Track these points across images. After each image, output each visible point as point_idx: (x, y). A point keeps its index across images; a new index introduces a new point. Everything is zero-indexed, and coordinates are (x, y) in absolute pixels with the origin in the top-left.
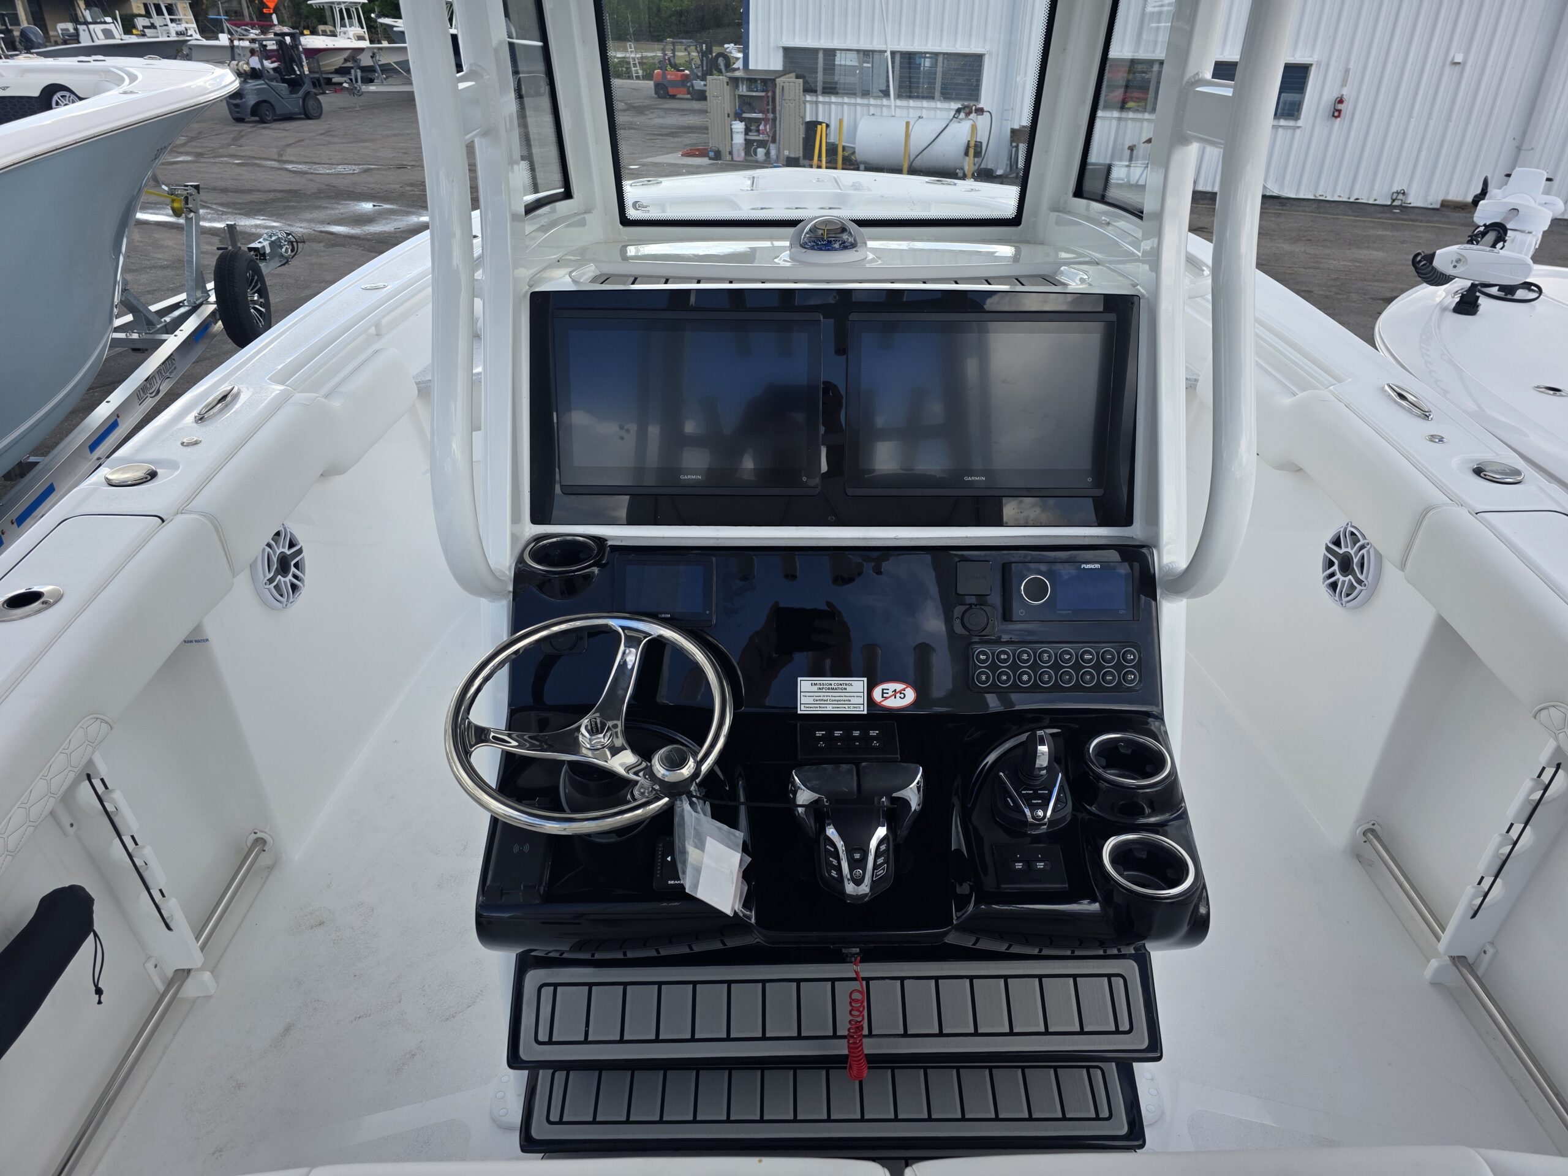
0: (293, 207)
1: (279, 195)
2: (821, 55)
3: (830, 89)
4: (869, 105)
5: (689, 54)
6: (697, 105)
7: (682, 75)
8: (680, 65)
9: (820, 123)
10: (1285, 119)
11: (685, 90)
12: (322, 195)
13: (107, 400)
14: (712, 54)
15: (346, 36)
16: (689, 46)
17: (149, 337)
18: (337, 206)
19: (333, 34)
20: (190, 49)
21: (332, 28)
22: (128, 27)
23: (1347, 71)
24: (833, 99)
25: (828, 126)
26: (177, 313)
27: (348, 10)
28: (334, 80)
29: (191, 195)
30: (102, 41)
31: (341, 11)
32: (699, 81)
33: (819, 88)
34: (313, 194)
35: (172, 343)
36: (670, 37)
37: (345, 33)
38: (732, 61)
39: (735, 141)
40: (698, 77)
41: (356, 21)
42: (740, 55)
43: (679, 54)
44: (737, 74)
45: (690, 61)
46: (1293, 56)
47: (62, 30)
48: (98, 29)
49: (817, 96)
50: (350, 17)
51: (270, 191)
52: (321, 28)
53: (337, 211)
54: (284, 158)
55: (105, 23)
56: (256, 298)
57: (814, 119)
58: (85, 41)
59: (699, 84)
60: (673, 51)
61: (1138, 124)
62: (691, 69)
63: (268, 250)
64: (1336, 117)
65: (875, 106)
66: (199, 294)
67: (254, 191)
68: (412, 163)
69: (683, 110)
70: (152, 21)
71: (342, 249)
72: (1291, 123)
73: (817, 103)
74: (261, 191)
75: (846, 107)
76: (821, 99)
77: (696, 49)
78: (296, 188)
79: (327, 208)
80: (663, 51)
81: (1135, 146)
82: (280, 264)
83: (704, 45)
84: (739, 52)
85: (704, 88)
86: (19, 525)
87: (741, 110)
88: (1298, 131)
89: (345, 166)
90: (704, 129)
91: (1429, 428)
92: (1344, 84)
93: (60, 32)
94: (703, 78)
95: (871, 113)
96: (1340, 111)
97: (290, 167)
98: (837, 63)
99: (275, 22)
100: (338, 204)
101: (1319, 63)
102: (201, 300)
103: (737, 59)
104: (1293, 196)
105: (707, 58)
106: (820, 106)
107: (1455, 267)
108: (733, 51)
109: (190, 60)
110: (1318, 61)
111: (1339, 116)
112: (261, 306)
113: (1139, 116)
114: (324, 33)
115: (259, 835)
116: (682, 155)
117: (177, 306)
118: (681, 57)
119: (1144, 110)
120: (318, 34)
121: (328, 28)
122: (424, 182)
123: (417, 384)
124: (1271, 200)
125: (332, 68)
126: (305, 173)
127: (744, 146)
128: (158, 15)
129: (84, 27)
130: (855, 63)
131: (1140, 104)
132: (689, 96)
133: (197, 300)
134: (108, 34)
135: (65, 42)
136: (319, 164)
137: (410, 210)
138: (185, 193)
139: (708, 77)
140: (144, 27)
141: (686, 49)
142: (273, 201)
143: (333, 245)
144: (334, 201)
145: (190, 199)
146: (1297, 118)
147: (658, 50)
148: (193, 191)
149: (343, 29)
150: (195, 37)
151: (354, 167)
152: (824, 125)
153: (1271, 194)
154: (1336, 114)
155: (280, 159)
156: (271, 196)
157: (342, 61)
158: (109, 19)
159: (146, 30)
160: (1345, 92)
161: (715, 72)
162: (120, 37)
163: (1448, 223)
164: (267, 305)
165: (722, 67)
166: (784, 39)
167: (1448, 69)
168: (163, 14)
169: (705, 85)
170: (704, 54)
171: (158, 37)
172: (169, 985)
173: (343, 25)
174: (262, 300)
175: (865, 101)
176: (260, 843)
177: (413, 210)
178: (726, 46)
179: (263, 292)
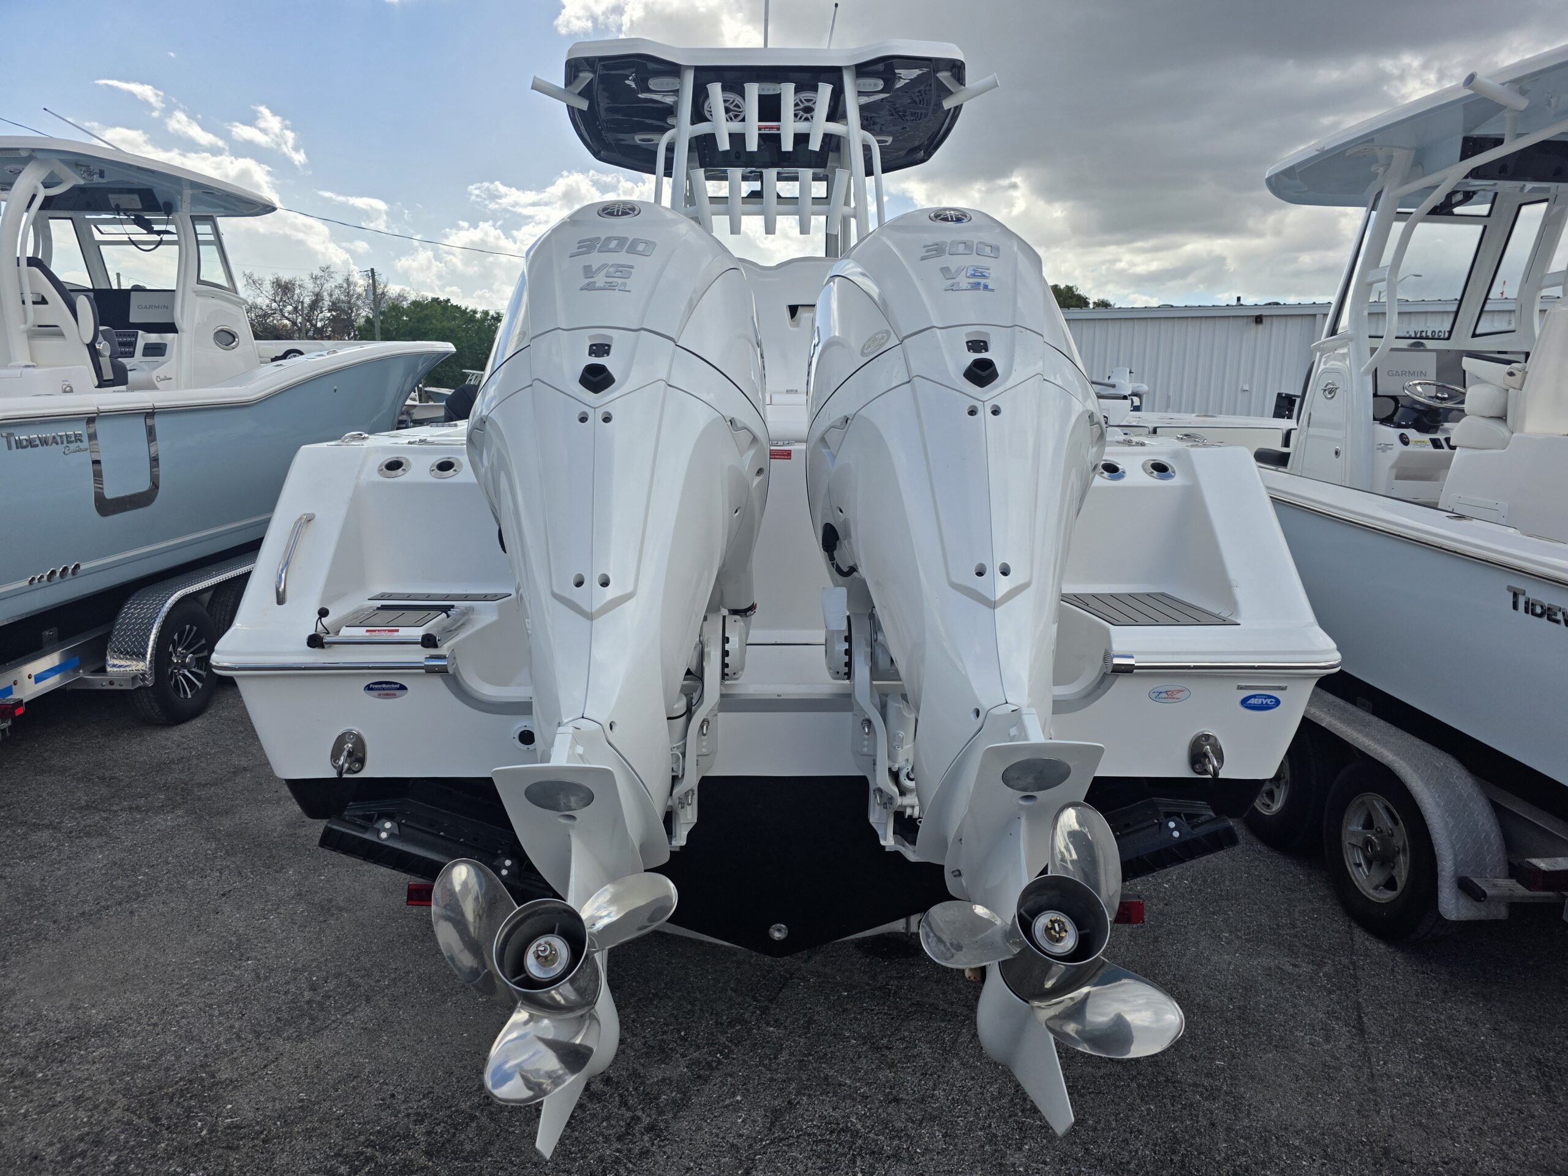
167: (1240, 395)
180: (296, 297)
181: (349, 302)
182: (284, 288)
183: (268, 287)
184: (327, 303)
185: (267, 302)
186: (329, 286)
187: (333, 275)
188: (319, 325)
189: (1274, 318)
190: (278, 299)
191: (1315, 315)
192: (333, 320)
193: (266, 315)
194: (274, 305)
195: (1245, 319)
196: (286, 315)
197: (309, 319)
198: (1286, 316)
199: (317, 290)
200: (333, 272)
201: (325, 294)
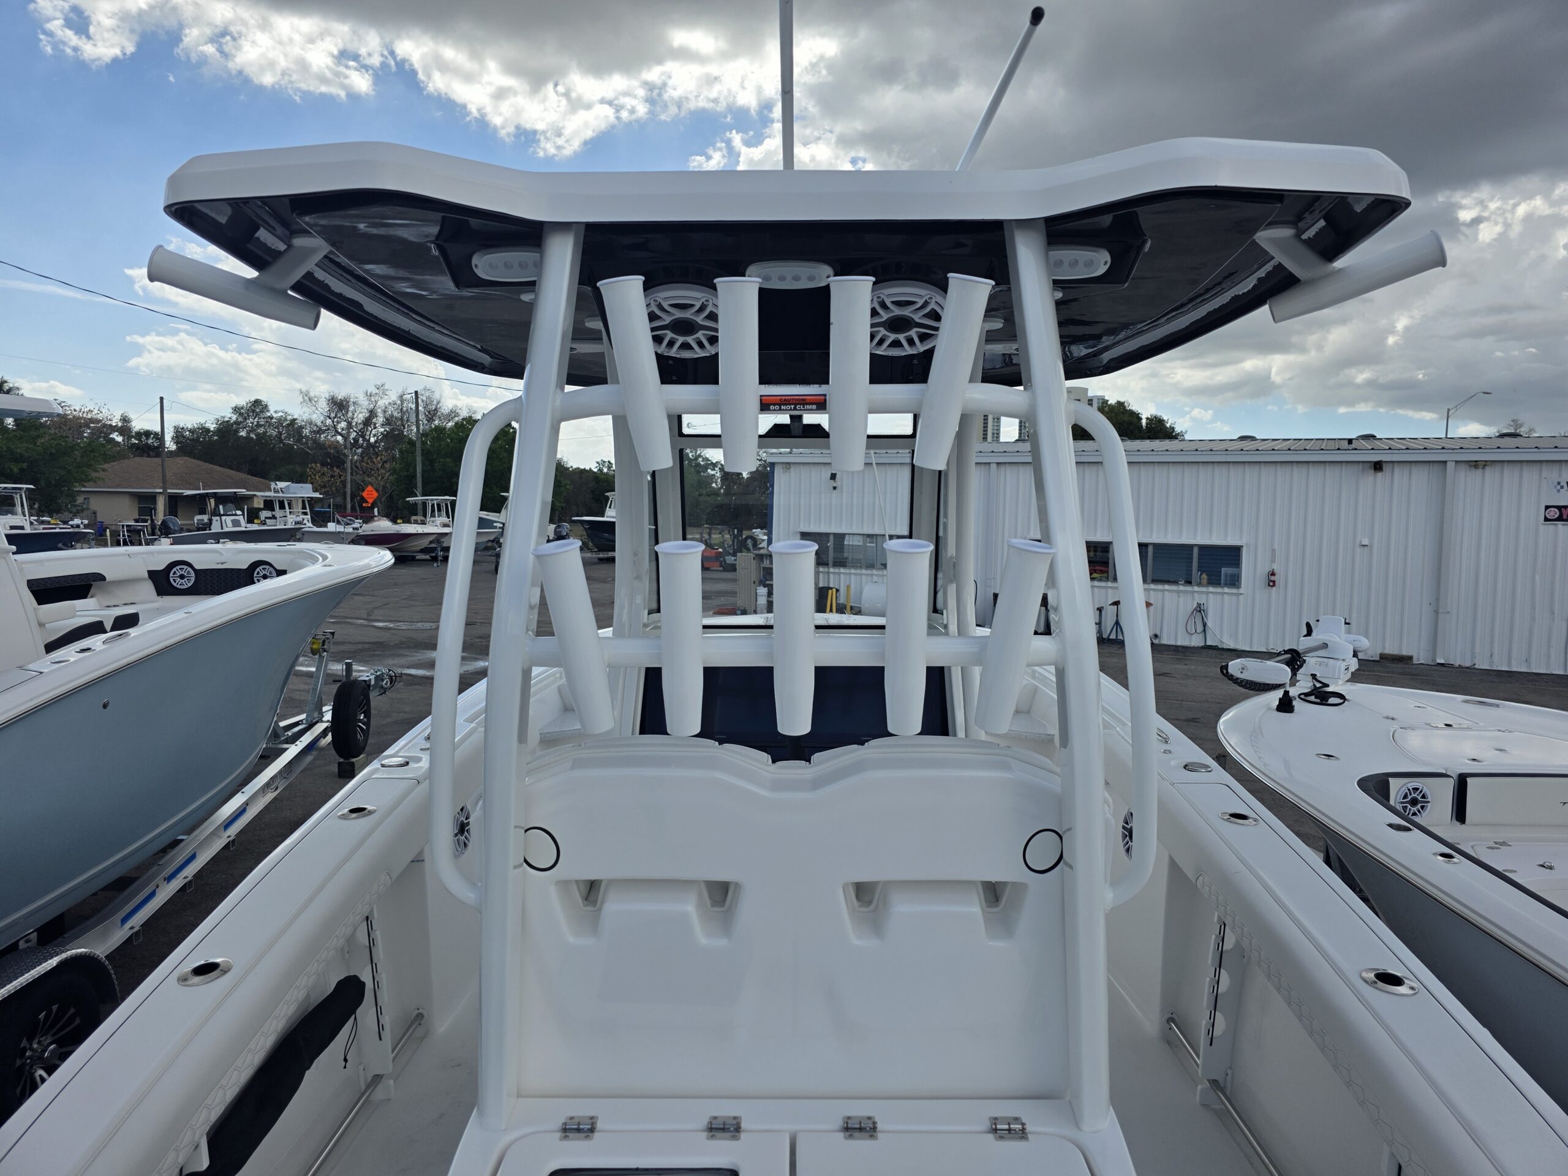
0: (378, 655)
1: (366, 646)
2: (831, 538)
3: (841, 563)
4: (872, 575)
5: (723, 536)
6: (729, 575)
7: (716, 553)
8: (715, 545)
9: (831, 588)
10: (1229, 588)
11: (718, 563)
12: (403, 646)
13: (242, 791)
14: (742, 537)
15: (434, 524)
16: (723, 531)
17: (274, 746)
18: (415, 654)
19: (423, 523)
20: (303, 534)
21: (423, 518)
22: (252, 516)
23: (1273, 551)
24: (842, 570)
25: (837, 590)
26: (296, 729)
27: (439, 505)
28: (417, 557)
29: (328, 639)
30: (230, 528)
31: (433, 505)
32: (730, 557)
33: (831, 562)
34: (396, 644)
35: (293, 751)
36: (707, 524)
37: (433, 522)
38: (758, 543)
39: (759, 602)
40: (730, 554)
41: (444, 513)
42: (766, 538)
43: (714, 536)
44: (762, 552)
45: (723, 543)
46: (1225, 540)
47: (198, 520)
48: (228, 520)
49: (829, 568)
50: (439, 510)
51: (359, 643)
52: (413, 518)
53: (416, 658)
54: (372, 618)
55: (236, 515)
56: (362, 718)
57: (826, 585)
58: (216, 528)
59: (730, 559)
60: (710, 534)
61: (1103, 591)
62: (723, 548)
63: (373, 682)
64: (1272, 586)
65: (878, 575)
66: (316, 715)
67: (344, 643)
68: (482, 621)
69: (715, 579)
70: (274, 513)
71: (419, 687)
72: (1234, 591)
73: (828, 573)
74: (352, 643)
75: (853, 576)
76: (832, 570)
77: (729, 533)
78: (382, 640)
79: (407, 656)
80: (701, 534)
81: (1103, 607)
82: (378, 694)
83: (736, 530)
84: (765, 535)
85: (735, 562)
86: (168, 882)
87: (765, 578)
88: (1241, 597)
89: (423, 624)
90: (734, 593)
91: (1166, 747)
92: (1273, 561)
93: (196, 521)
94: (734, 555)
95: (874, 580)
96: (1274, 582)
97: (377, 624)
98: (845, 543)
99: (376, 514)
100: (417, 652)
101: (1248, 545)
102: (317, 719)
103: (763, 540)
104: (1248, 649)
105: (738, 540)
106: (831, 575)
107: (1242, 672)
108: (760, 535)
109: (301, 541)
110: (1247, 544)
111: (1274, 585)
112: (363, 724)
113: (1103, 584)
114: (416, 522)
115: (421, 1011)
116: (714, 613)
117: (297, 724)
118: (716, 538)
119: (1107, 579)
120: (410, 523)
121: (420, 518)
122: (490, 635)
123: (540, 734)
124: (1228, 652)
125: (419, 548)
126: (390, 629)
127: (766, 606)
128: (280, 508)
129: (218, 518)
130: (861, 543)
131: (1103, 575)
132: (721, 569)
133: (314, 719)
134: (236, 523)
135: (198, 529)
136: (401, 622)
137: (478, 656)
138: (324, 637)
139: (738, 554)
140: (266, 518)
141: (720, 533)
142: (361, 650)
143: (411, 684)
144: (413, 650)
145: (327, 641)
146: (1239, 587)
147: (697, 533)
148: (330, 636)
149: (432, 519)
150: (309, 526)
151: (431, 624)
152: (834, 590)
153: (1228, 647)
154: (1271, 584)
155: (369, 618)
156: (360, 646)
157: (428, 543)
158: (239, 512)
159: (267, 520)
160: (1275, 567)
161: (744, 550)
162: (244, 526)
163: (1388, 673)
164: (367, 724)
165: (750, 546)
166: (801, 527)
167: (1358, 550)
168: (284, 508)
169: (735, 560)
170: (735, 537)
171: (276, 526)
172: (368, 1086)
173: (433, 515)
174: (365, 720)
175: (869, 572)
176: (420, 1016)
177: (481, 657)
178: (754, 531)
179: (368, 714)
180: (350, 414)
181: (402, 419)
182: (340, 406)
183: (323, 406)
184: (380, 419)
185: (322, 418)
186: (382, 403)
187: (387, 393)
188: (372, 440)
189: (1396, 464)
190: (333, 415)
191: (1445, 462)
192: (386, 436)
193: (320, 431)
194: (329, 422)
195: (1361, 465)
196: (340, 430)
197: (362, 434)
198: (1411, 462)
199: (372, 406)
200: (387, 390)
201: (379, 410)
